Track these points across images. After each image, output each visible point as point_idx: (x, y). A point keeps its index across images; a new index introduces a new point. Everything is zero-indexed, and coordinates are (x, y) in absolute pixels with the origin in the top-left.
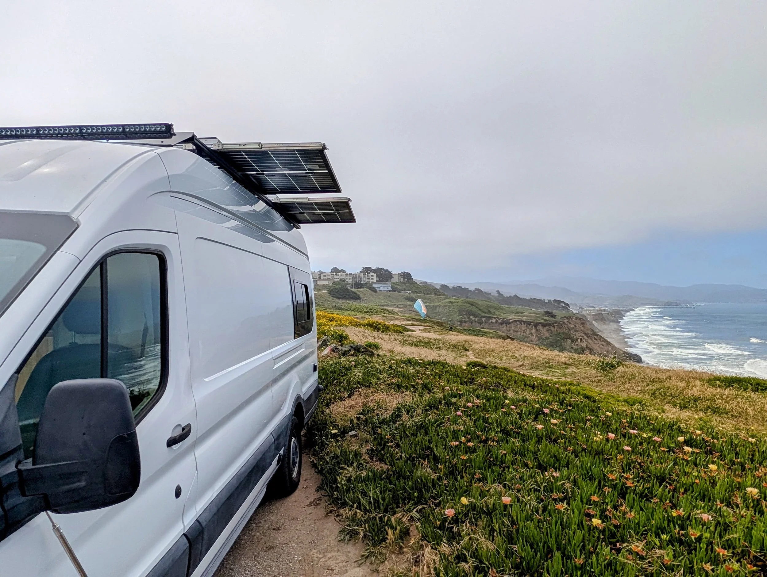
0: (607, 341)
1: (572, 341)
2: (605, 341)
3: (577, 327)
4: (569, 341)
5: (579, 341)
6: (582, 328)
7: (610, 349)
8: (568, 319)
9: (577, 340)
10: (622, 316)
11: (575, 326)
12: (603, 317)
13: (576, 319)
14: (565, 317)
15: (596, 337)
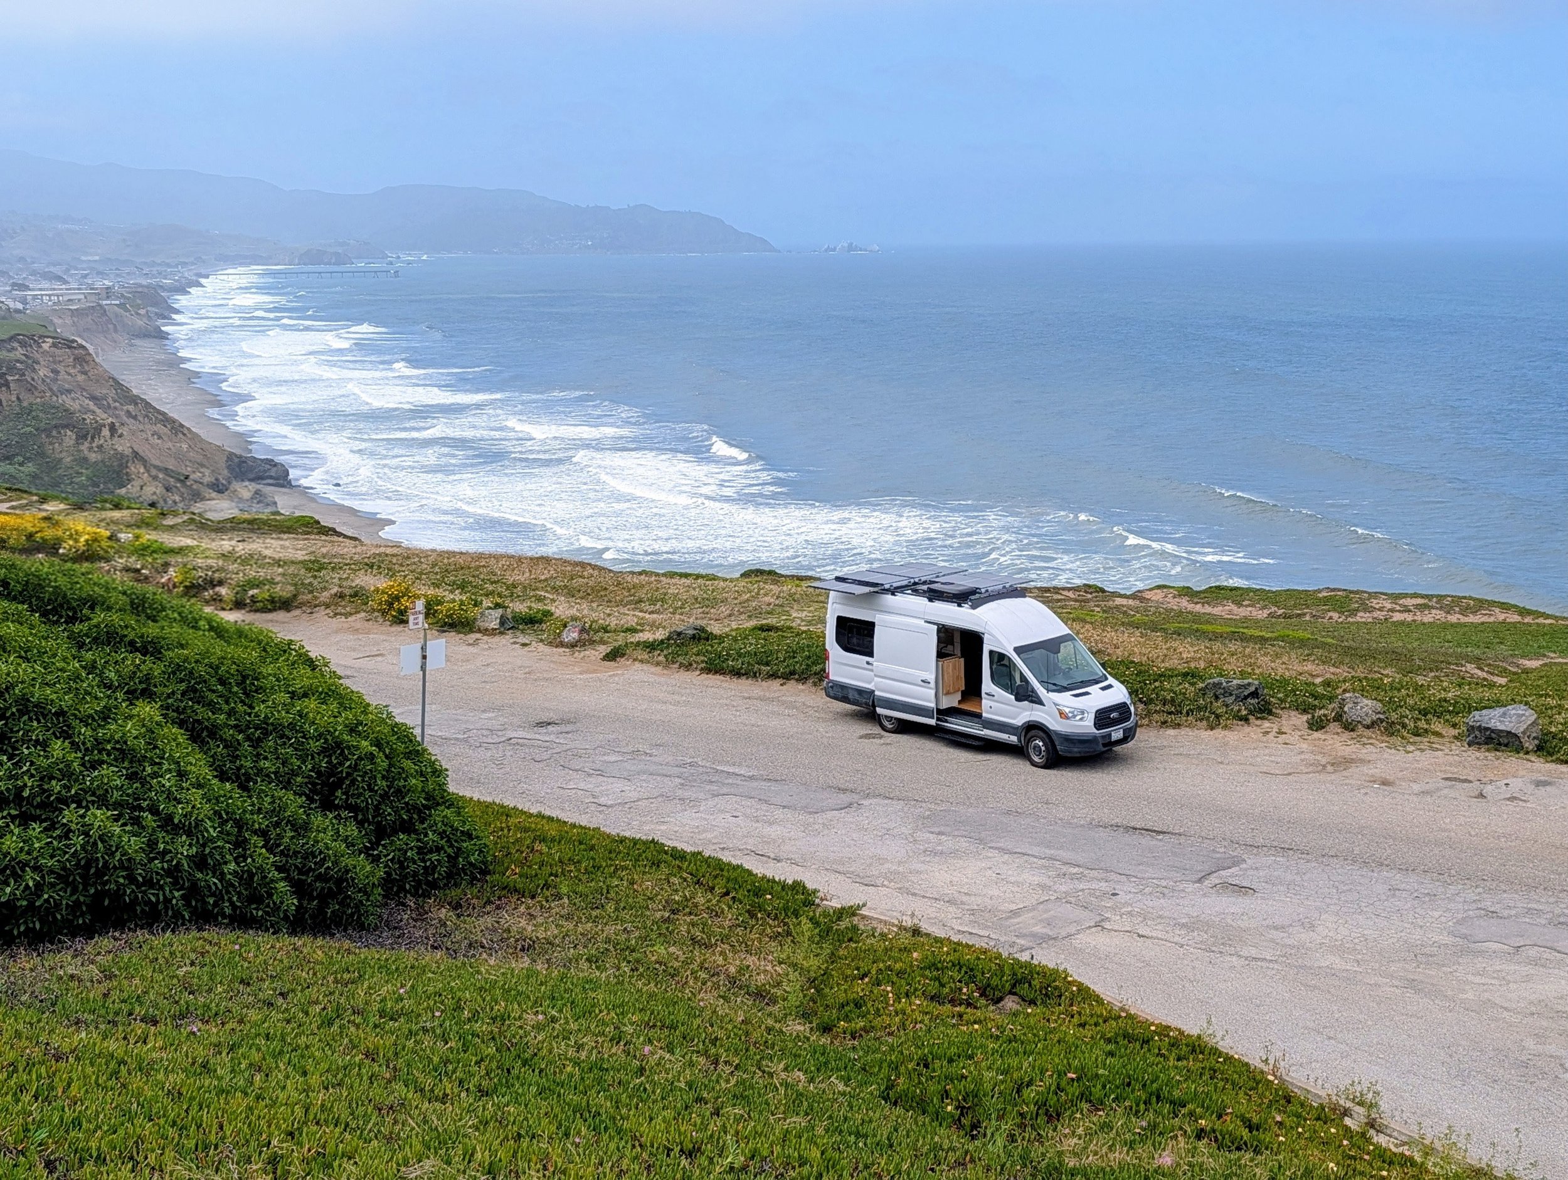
0: (174, 421)
1: (82, 437)
2: (166, 420)
3: (62, 375)
4: (70, 437)
5: (106, 432)
6: (81, 378)
7: (185, 446)
8: (23, 345)
9: (98, 430)
10: (167, 312)
11: (56, 372)
12: (110, 321)
13: (54, 345)
14: (12, 338)
15: (131, 408)
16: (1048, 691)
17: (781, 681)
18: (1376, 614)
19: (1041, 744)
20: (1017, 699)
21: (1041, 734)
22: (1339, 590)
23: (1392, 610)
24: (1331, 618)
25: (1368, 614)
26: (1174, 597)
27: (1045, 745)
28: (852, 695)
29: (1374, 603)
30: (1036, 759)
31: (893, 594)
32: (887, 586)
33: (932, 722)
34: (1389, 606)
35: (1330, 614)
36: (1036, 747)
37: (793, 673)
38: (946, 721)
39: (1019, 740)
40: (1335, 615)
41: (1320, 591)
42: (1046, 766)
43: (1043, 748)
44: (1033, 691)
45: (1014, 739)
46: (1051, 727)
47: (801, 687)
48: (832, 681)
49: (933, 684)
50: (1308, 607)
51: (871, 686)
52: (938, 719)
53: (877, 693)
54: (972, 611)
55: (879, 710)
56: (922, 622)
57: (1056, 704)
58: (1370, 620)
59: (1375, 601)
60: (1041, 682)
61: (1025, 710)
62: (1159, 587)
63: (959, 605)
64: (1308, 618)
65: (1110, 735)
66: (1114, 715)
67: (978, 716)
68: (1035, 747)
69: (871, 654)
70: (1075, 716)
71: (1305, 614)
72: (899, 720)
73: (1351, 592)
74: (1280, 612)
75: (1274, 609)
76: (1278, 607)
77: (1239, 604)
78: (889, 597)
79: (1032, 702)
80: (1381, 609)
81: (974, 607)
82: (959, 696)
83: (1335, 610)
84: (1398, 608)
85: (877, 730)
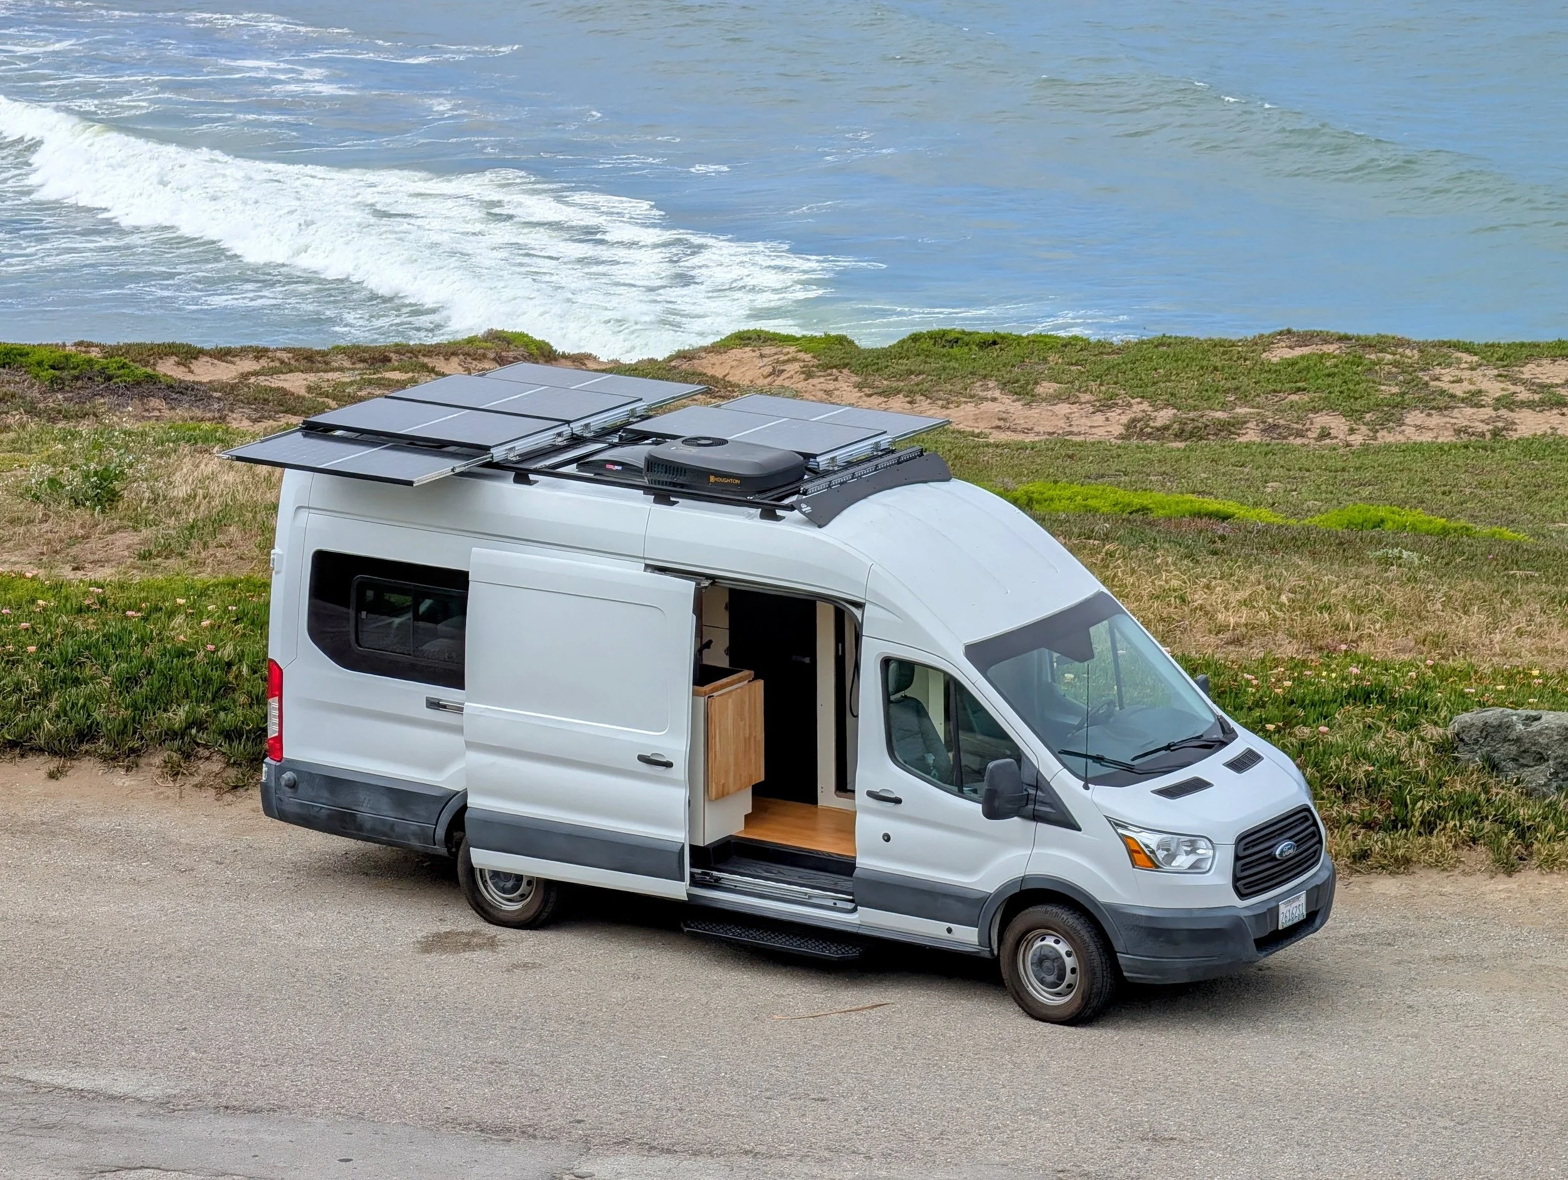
16: (1087, 782)
17: (54, 764)
18: (1464, 416)
19: (1062, 948)
20: (992, 813)
21: (1065, 917)
22: (1326, 338)
23: (1508, 403)
24: (1325, 434)
25: (1436, 420)
26: (809, 375)
27: (1077, 950)
28: (367, 810)
29: (1446, 378)
30: (1044, 996)
31: (522, 477)
32: (498, 454)
33: (677, 890)
34: (1494, 389)
35: (1322, 420)
36: (1047, 962)
37: (87, 734)
38: (716, 885)
39: (986, 939)
40: (1338, 425)
41: (1265, 343)
42: (1079, 1018)
43: (1070, 962)
44: (1039, 783)
45: (966, 937)
46: (1102, 898)
47: (121, 780)
48: (293, 765)
49: (680, 770)
50: (1244, 399)
51: (445, 779)
52: (694, 882)
53: (473, 801)
54: (813, 532)
55: (482, 858)
56: (636, 570)
57: (1116, 824)
58: (1447, 437)
59: (1448, 374)
60: (1062, 754)
61: (1011, 843)
62: (743, 339)
63: (769, 514)
64: (1251, 435)
65: (1274, 912)
66: (1283, 848)
67: (845, 867)
68: (1040, 961)
69: (456, 679)
70: (1171, 857)
71: (1242, 423)
72: (549, 886)
73: (1368, 344)
74: (1164, 416)
75: (1140, 408)
76: (1152, 399)
77: (1023, 391)
78: (506, 488)
79: (1036, 817)
80: (1474, 399)
81: (819, 519)
82: (745, 803)
83: (1332, 408)
84: (1524, 395)
85: (464, 920)
